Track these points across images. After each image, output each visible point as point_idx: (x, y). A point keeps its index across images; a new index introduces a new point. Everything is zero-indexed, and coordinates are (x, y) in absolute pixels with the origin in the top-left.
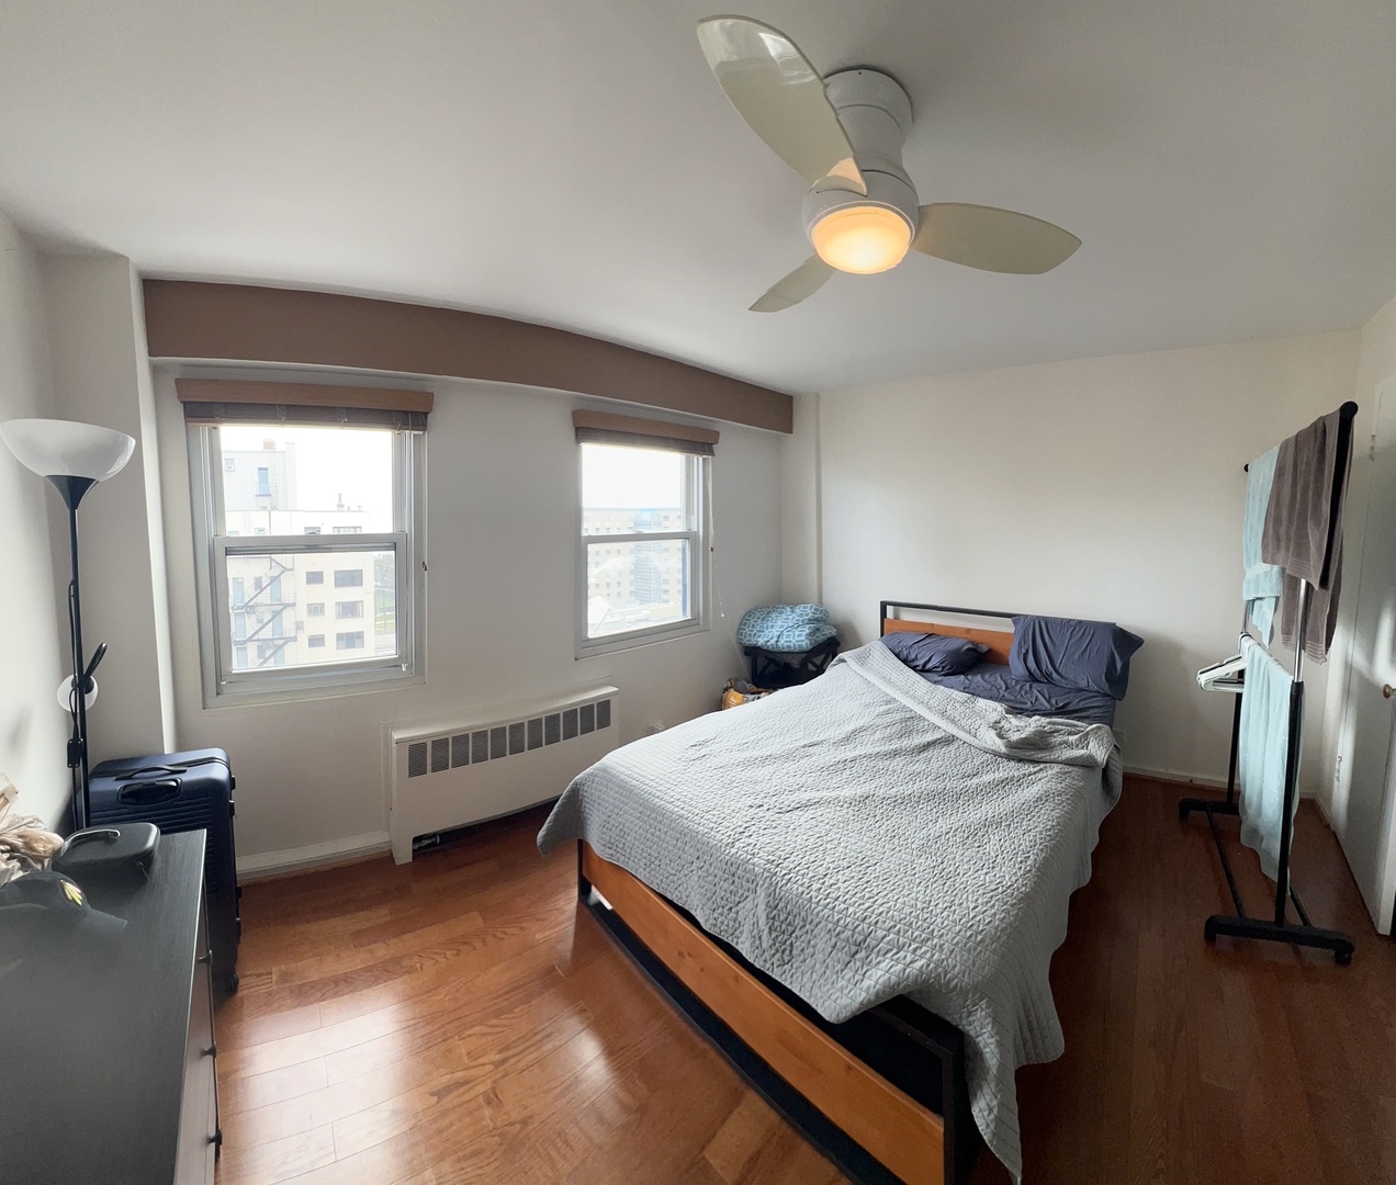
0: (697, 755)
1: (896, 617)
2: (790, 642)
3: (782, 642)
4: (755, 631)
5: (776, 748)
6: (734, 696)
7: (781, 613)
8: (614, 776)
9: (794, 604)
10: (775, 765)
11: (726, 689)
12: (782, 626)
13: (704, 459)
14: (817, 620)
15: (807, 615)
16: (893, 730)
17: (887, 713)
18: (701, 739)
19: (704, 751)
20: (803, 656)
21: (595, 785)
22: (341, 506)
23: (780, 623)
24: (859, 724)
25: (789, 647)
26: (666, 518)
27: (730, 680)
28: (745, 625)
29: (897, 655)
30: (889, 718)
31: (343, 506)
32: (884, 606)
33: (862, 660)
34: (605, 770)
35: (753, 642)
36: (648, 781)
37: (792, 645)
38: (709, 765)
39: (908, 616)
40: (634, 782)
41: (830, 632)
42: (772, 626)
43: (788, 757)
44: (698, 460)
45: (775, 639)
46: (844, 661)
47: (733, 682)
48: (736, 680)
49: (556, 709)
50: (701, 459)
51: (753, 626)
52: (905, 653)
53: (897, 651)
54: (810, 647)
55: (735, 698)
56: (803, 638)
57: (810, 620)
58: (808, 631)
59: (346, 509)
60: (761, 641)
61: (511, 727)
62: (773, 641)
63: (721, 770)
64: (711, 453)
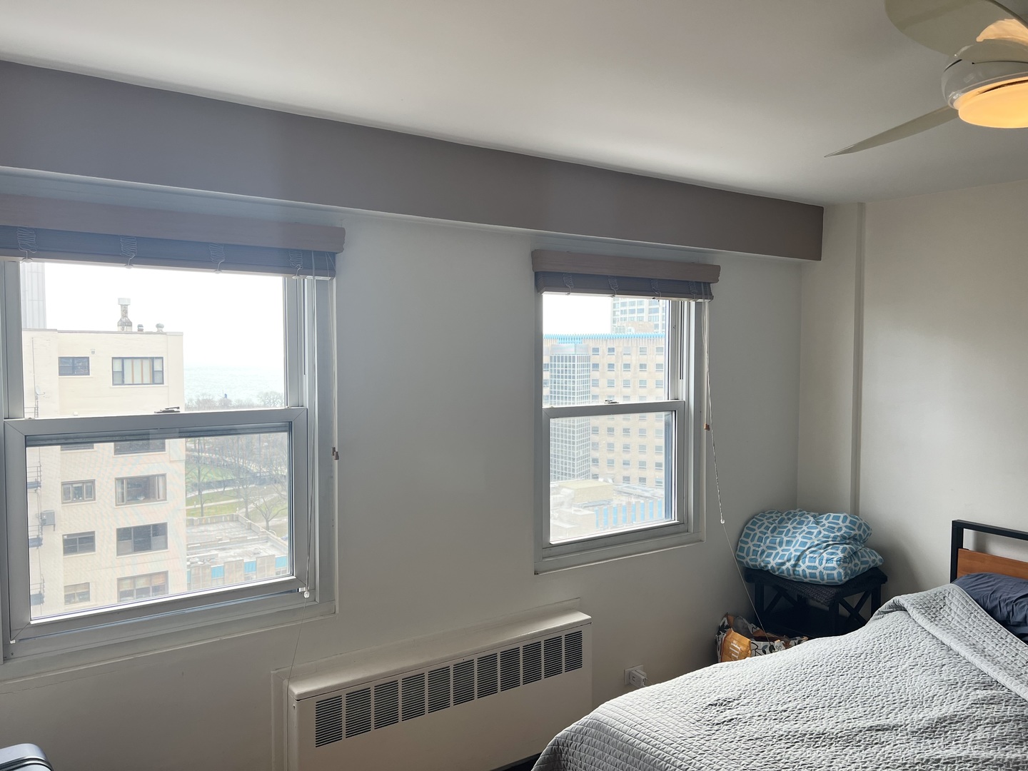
0: (721, 718)
1: (981, 548)
2: (815, 568)
3: (803, 566)
4: (763, 547)
5: (827, 723)
6: (738, 642)
7: (801, 523)
8: (612, 735)
9: (819, 510)
10: (833, 748)
11: (723, 629)
12: (804, 544)
13: (698, 306)
14: (854, 538)
15: (840, 529)
16: (1006, 731)
17: (990, 701)
18: (723, 696)
19: (728, 714)
20: (834, 591)
21: (585, 746)
22: (125, 323)
23: (800, 538)
24: (948, 710)
25: (813, 575)
26: (596, 350)
27: (726, 615)
28: (747, 536)
29: (991, 612)
30: (994, 711)
31: (130, 324)
32: (958, 528)
33: (933, 610)
34: (599, 726)
35: (760, 562)
36: (662, 746)
37: (817, 572)
38: (739, 733)
39: (1000, 549)
40: (643, 745)
41: (873, 559)
42: (789, 543)
43: (848, 739)
44: (689, 306)
45: (792, 562)
46: (901, 608)
47: (731, 618)
48: (736, 616)
49: (512, 642)
50: (693, 304)
51: (760, 539)
52: (1005, 611)
53: (990, 605)
54: (844, 580)
55: (739, 643)
56: (834, 564)
57: (844, 538)
58: (841, 555)
59: (135, 329)
60: (773, 562)
61: (457, 667)
62: (788, 565)
63: (758, 742)
64: (709, 295)
